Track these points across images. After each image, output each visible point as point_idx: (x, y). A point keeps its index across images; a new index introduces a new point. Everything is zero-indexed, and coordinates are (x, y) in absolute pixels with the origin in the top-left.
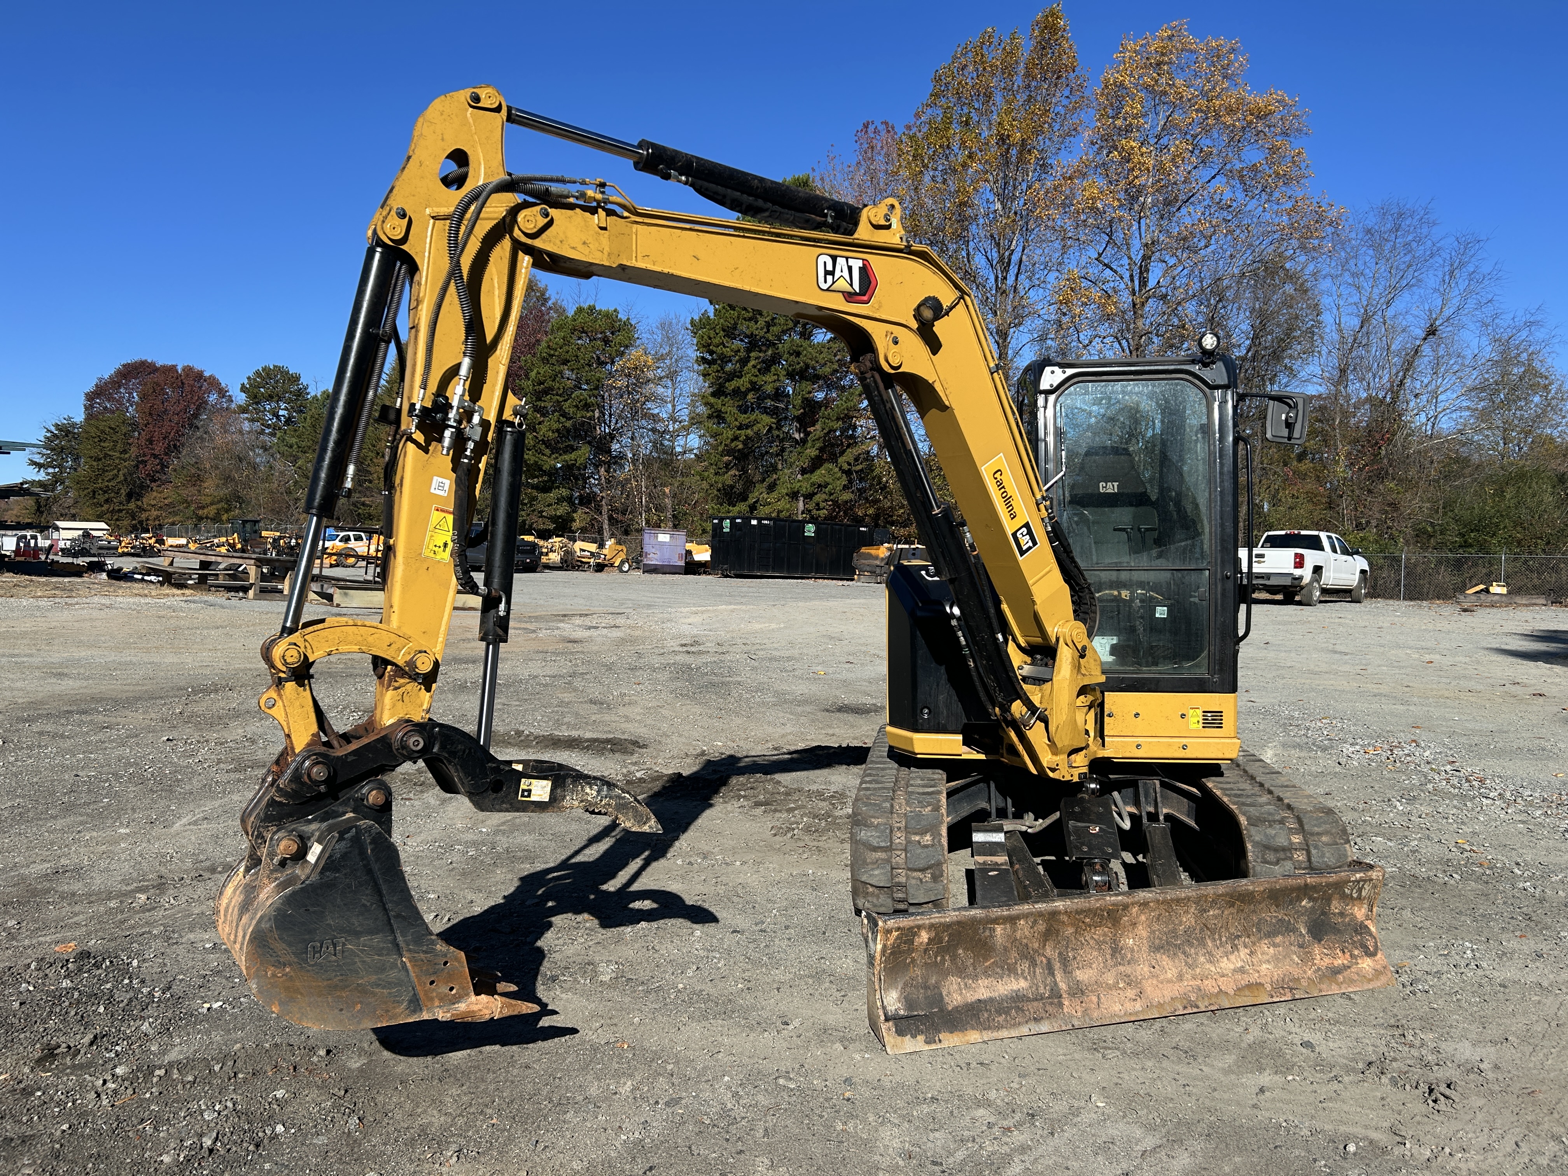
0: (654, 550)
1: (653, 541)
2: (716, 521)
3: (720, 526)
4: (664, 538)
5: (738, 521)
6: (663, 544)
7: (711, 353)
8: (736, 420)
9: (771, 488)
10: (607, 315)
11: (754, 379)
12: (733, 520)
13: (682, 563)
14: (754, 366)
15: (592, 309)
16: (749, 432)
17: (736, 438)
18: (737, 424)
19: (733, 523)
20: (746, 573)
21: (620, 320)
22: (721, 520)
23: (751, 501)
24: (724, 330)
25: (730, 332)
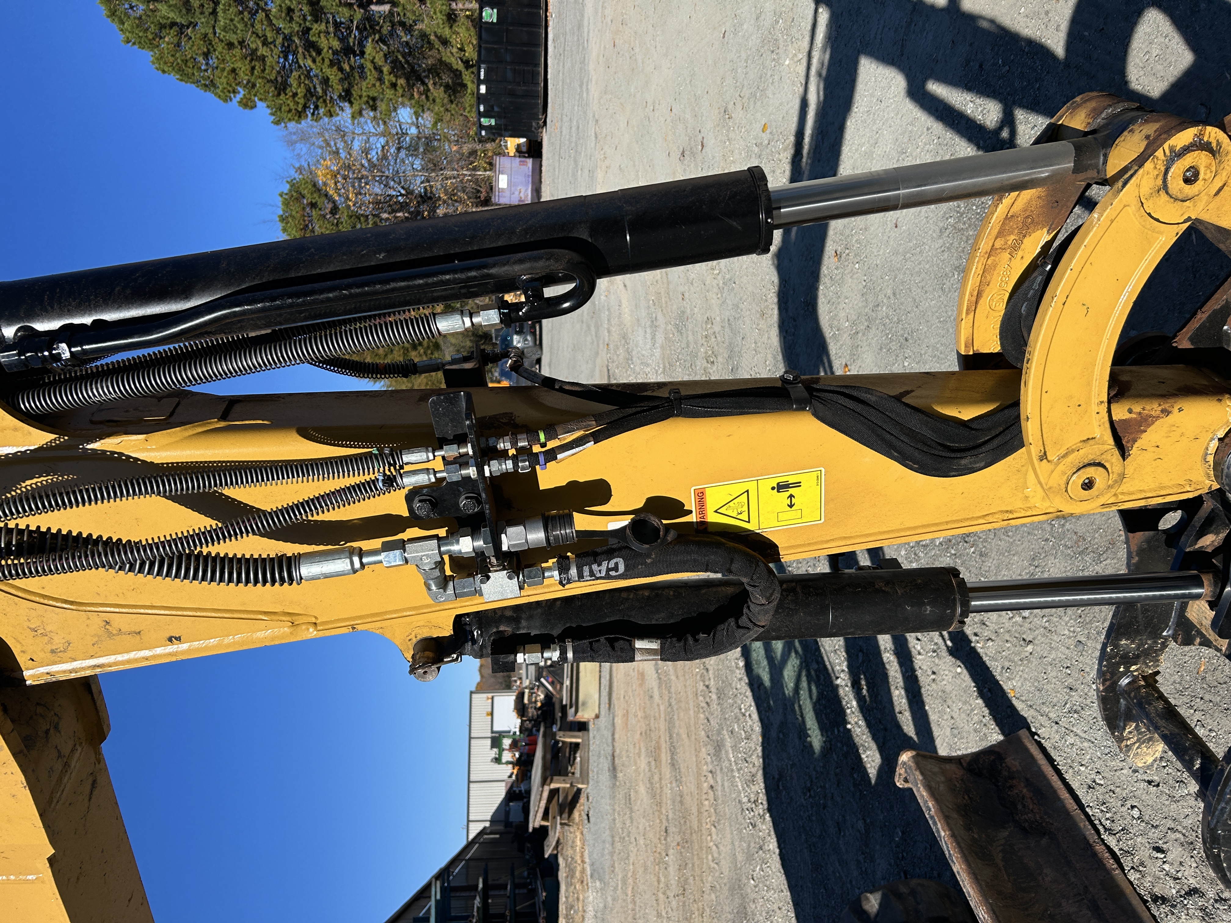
0: (517, 193)
1: (507, 194)
2: (483, 133)
3: (488, 128)
4: (503, 182)
5: (482, 108)
6: (510, 182)
7: (305, 107)
8: (374, 85)
9: (445, 42)
10: (286, 204)
11: (327, 62)
12: (480, 115)
13: (530, 161)
14: (314, 61)
15: (283, 219)
16: (386, 69)
17: (394, 86)
18: (378, 84)
19: (486, 115)
20: (541, 101)
21: (290, 191)
22: (481, 127)
23: (460, 66)
24: (279, 94)
25: (281, 87)
